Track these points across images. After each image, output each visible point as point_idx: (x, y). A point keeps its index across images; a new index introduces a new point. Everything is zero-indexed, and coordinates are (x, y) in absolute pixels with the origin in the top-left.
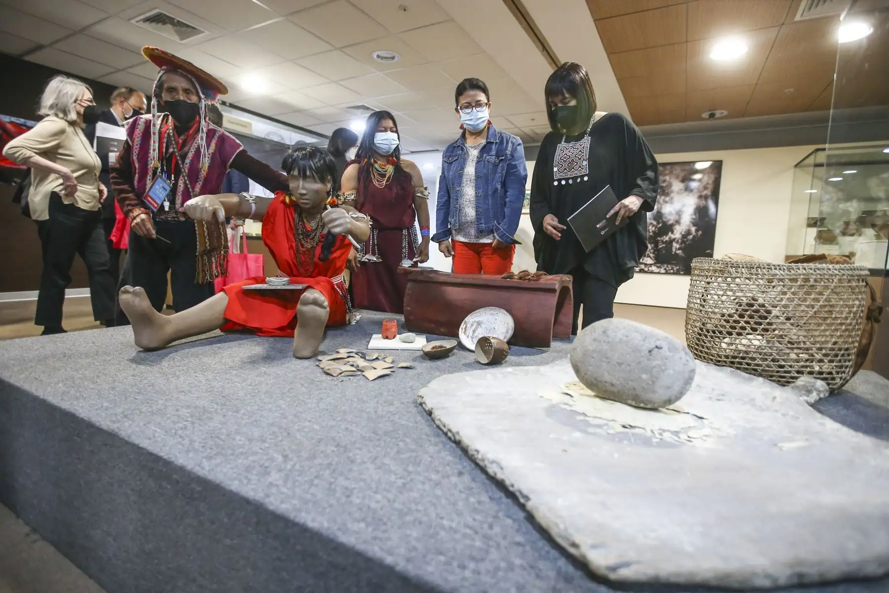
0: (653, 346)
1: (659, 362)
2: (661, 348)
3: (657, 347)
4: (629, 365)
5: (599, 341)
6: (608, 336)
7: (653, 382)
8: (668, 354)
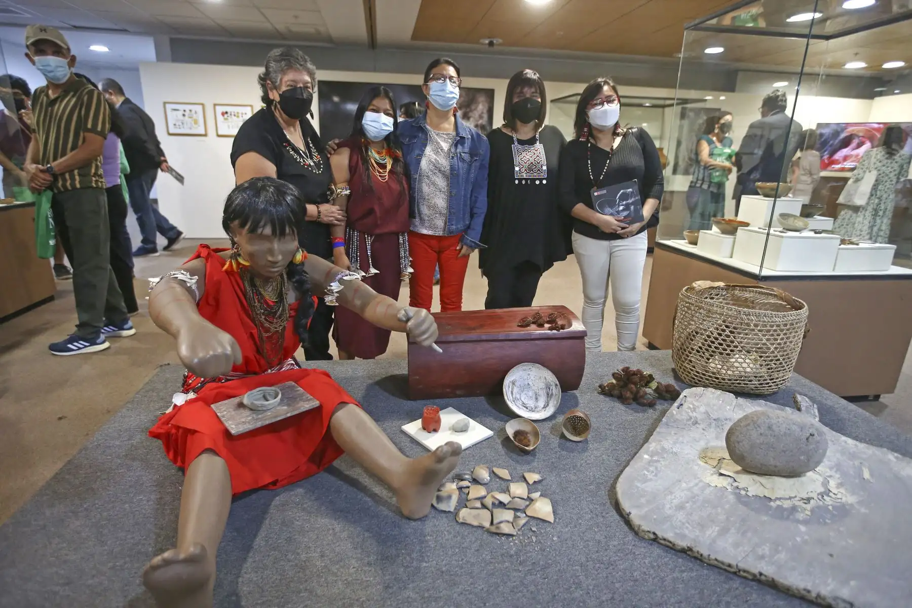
0: (808, 435)
1: (814, 446)
2: (814, 435)
3: (811, 435)
4: (792, 451)
5: (766, 436)
6: (773, 431)
7: (809, 460)
8: (819, 438)
